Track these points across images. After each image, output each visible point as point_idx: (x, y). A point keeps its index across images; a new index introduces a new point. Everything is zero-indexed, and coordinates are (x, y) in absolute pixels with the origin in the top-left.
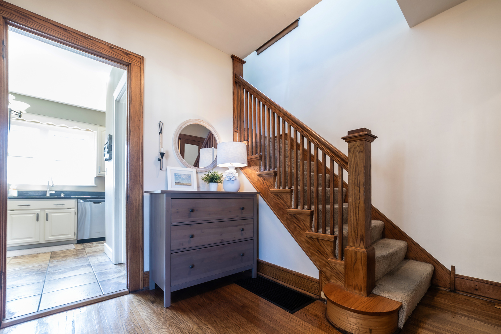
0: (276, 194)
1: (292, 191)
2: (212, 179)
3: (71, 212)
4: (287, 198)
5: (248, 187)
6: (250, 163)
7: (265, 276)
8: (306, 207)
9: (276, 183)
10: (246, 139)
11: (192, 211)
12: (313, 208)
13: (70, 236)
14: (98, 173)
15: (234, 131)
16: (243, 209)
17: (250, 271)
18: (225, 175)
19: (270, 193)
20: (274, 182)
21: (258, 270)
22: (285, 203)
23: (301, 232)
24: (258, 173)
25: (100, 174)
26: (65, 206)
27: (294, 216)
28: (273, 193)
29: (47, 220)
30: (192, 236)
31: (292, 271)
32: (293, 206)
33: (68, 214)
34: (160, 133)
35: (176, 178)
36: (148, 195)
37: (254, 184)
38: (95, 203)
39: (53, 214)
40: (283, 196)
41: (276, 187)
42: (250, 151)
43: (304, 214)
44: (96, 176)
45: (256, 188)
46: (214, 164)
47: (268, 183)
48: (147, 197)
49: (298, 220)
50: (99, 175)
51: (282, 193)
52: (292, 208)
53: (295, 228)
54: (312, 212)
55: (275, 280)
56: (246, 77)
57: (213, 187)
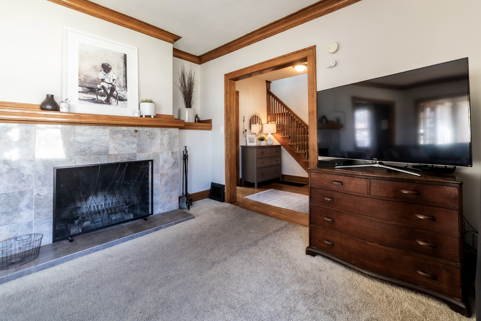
0: (290, 146)
1: (297, 144)
2: (262, 139)
4: (295, 147)
5: (276, 143)
6: (278, 131)
7: (285, 180)
8: (303, 151)
9: (290, 141)
10: (274, 120)
11: (263, 153)
12: (306, 151)
15: (267, 116)
16: (277, 152)
17: (279, 178)
18: (267, 138)
19: (287, 145)
20: (289, 140)
21: (282, 179)
22: (294, 149)
23: (301, 160)
24: (281, 136)
27: (298, 154)
28: (288, 145)
30: (263, 163)
31: (306, 177)
32: (298, 151)
34: (244, 121)
35: (249, 140)
36: (241, 147)
37: (279, 141)
40: (293, 146)
41: (290, 143)
42: (278, 126)
43: (303, 153)
45: (280, 142)
46: (261, 131)
47: (286, 141)
48: (240, 147)
49: (300, 156)
51: (293, 145)
52: (297, 151)
53: (299, 159)
54: (305, 152)
55: (290, 181)
56: (272, 90)
57: (263, 143)
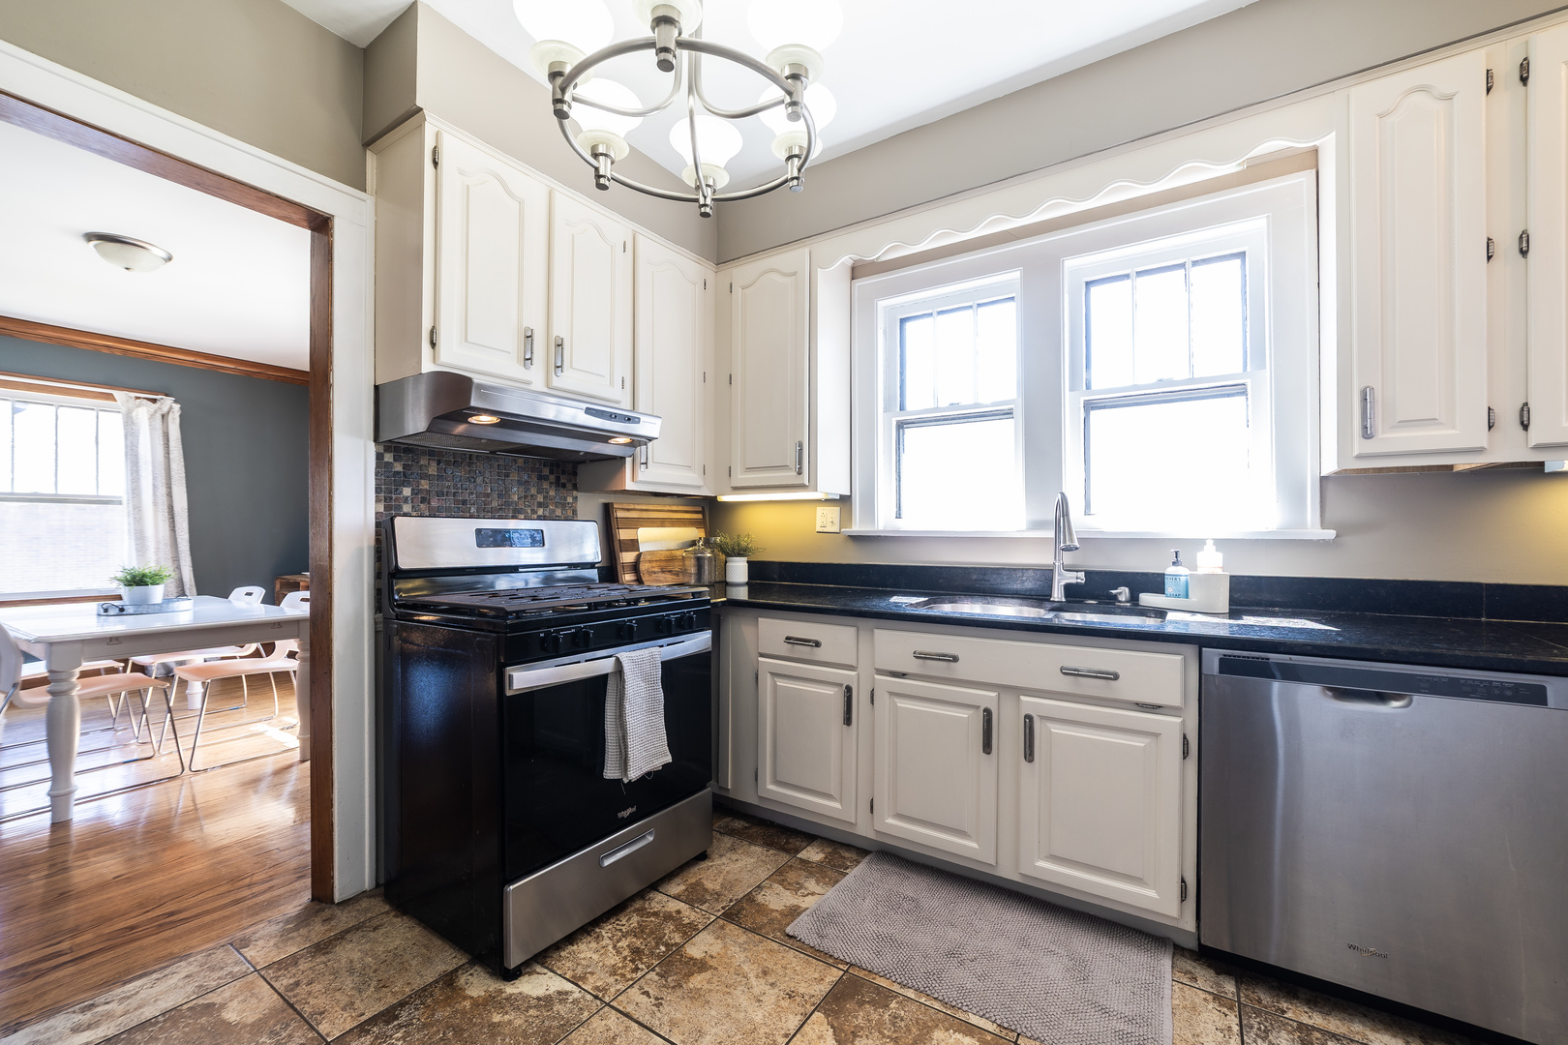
3: (1156, 735)
13: (1152, 893)
14: (1359, 446)
25: (1371, 447)
26: (1124, 689)
29: (1029, 755)
33: (1139, 743)
38: (1342, 695)
39: (1057, 729)
44: (1330, 467)
50: (1360, 457)
